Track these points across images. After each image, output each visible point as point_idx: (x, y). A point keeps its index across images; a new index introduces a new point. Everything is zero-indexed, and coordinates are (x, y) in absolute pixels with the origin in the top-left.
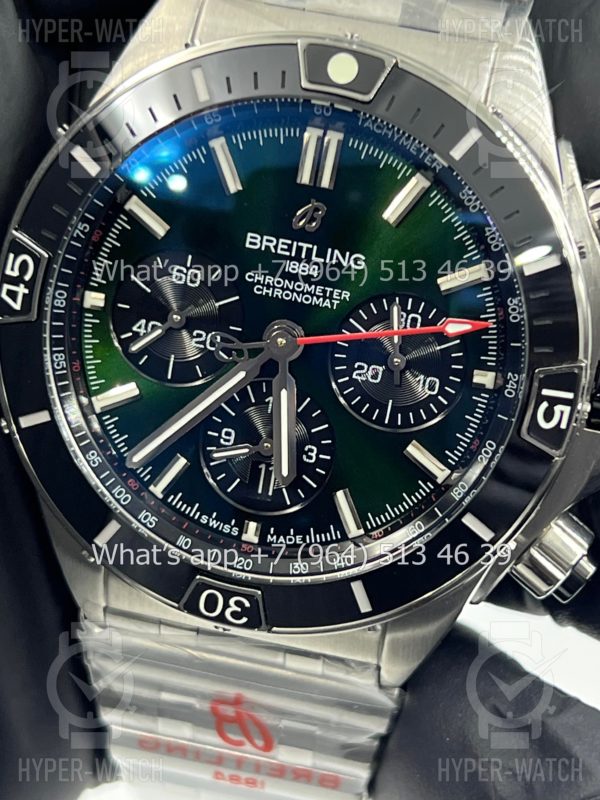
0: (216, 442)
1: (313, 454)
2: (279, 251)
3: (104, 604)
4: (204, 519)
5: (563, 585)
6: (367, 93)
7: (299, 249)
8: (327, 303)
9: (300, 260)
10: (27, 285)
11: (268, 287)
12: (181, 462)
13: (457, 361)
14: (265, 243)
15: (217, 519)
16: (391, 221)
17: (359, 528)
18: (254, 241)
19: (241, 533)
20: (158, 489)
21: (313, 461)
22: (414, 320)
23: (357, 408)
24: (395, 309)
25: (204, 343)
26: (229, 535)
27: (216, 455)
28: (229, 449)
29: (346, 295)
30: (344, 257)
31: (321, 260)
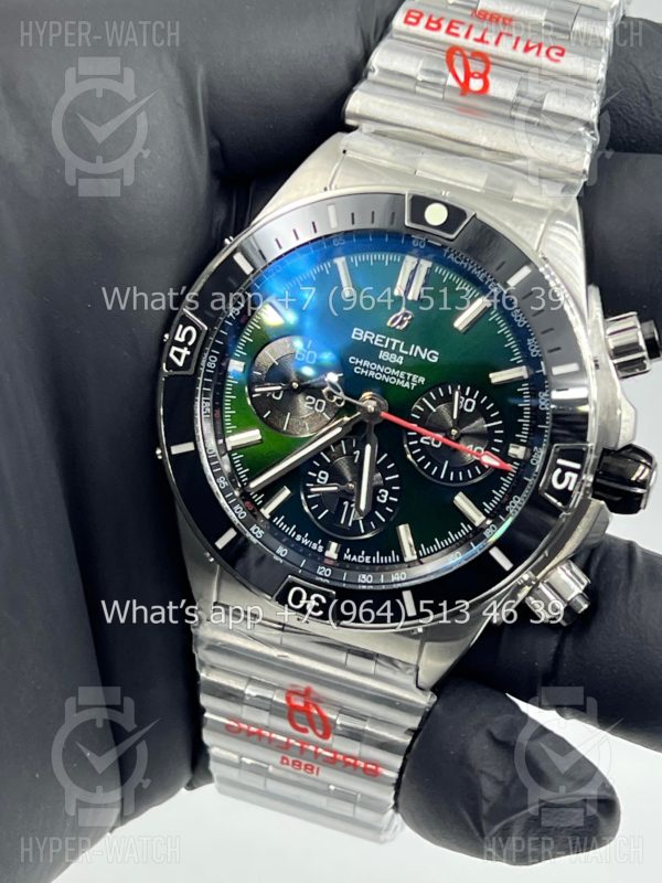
0: (313, 481)
1: (384, 497)
3: (214, 600)
4: (299, 538)
6: (452, 233)
7: (391, 343)
8: (407, 385)
9: (391, 352)
10: (190, 348)
11: (365, 368)
12: (286, 493)
13: (499, 436)
14: (366, 336)
15: (308, 538)
16: (461, 328)
17: (413, 554)
19: (325, 550)
20: (266, 512)
21: (384, 501)
22: (470, 404)
23: (422, 464)
24: (457, 394)
25: (312, 405)
26: (316, 551)
27: (312, 490)
28: (323, 485)
29: (422, 380)
30: (423, 352)
31: (406, 353)
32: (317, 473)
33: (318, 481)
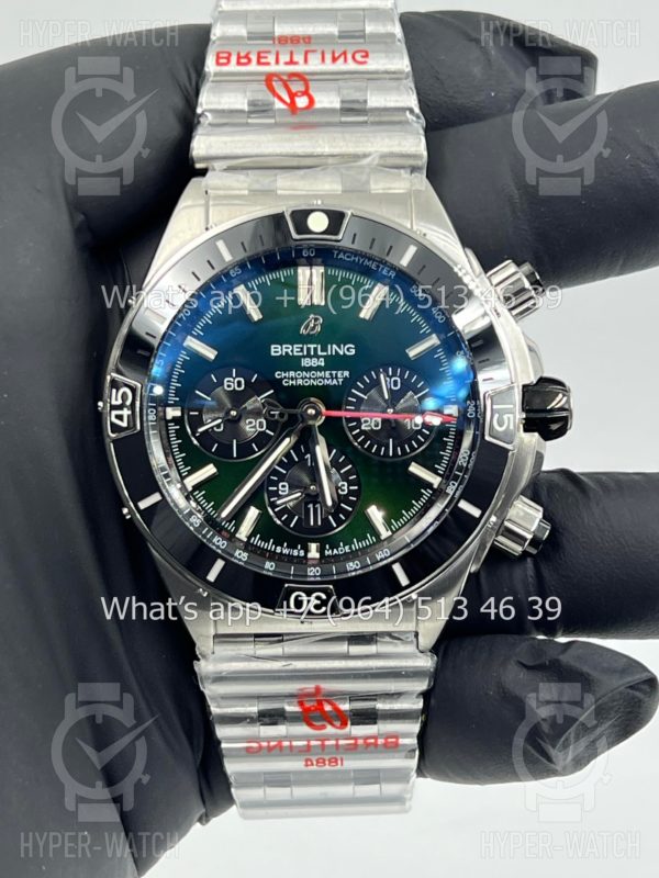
0: (276, 494)
1: (345, 488)
2: (295, 354)
4: (279, 549)
5: (530, 544)
6: (337, 234)
7: (308, 349)
8: (335, 382)
9: (311, 357)
11: (292, 379)
12: (254, 512)
14: (284, 350)
15: (287, 547)
16: (367, 318)
17: (387, 531)
18: (276, 350)
19: (306, 553)
20: (242, 536)
21: (346, 492)
22: (395, 382)
23: (369, 449)
24: (382, 376)
25: (255, 427)
26: (298, 556)
28: (286, 496)
29: (347, 374)
30: (340, 348)
31: (325, 354)
32: (277, 486)
33: (281, 493)
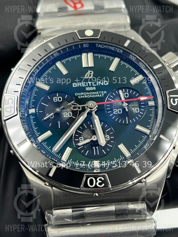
7: (88, 84)
11: (82, 95)
14: (78, 85)
18: (75, 85)
25: (67, 116)
31: (96, 85)
32: (79, 139)
33: (80, 141)
